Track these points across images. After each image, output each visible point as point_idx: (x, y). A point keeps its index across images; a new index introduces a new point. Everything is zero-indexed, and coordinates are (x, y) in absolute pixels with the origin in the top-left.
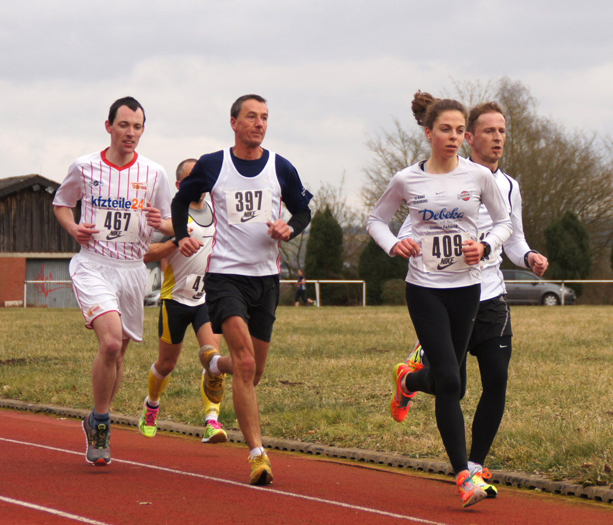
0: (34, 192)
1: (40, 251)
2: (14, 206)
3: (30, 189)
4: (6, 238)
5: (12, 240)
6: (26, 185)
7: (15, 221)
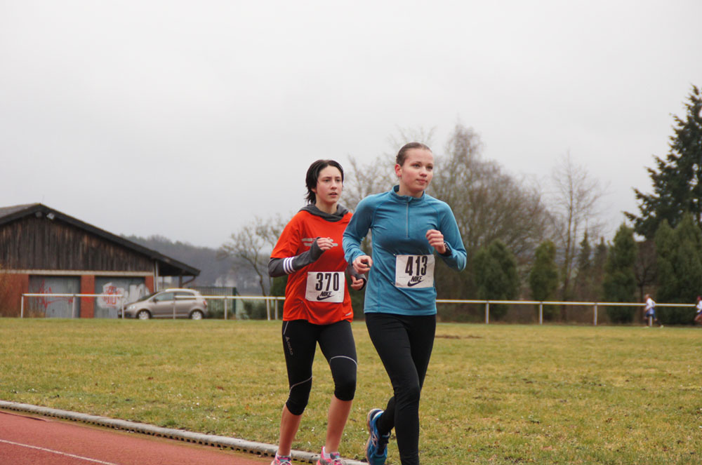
0: (37, 218)
1: (41, 268)
2: (20, 230)
3: (33, 216)
4: (12, 257)
5: (17, 259)
6: (31, 212)
7: (20, 243)
